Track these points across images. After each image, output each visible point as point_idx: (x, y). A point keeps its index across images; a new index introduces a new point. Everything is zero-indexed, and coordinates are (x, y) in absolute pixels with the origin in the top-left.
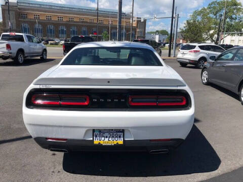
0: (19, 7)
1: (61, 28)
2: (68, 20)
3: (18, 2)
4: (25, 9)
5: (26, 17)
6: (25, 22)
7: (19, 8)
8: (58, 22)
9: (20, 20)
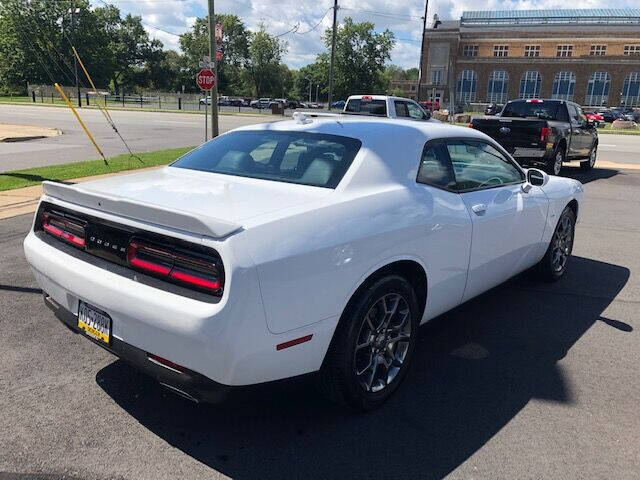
0: (462, 30)
1: (559, 77)
2: (588, 53)
3: (462, 20)
4: (474, 36)
5: (476, 54)
6: (469, 66)
7: (461, 35)
8: (556, 62)
9: (459, 61)
